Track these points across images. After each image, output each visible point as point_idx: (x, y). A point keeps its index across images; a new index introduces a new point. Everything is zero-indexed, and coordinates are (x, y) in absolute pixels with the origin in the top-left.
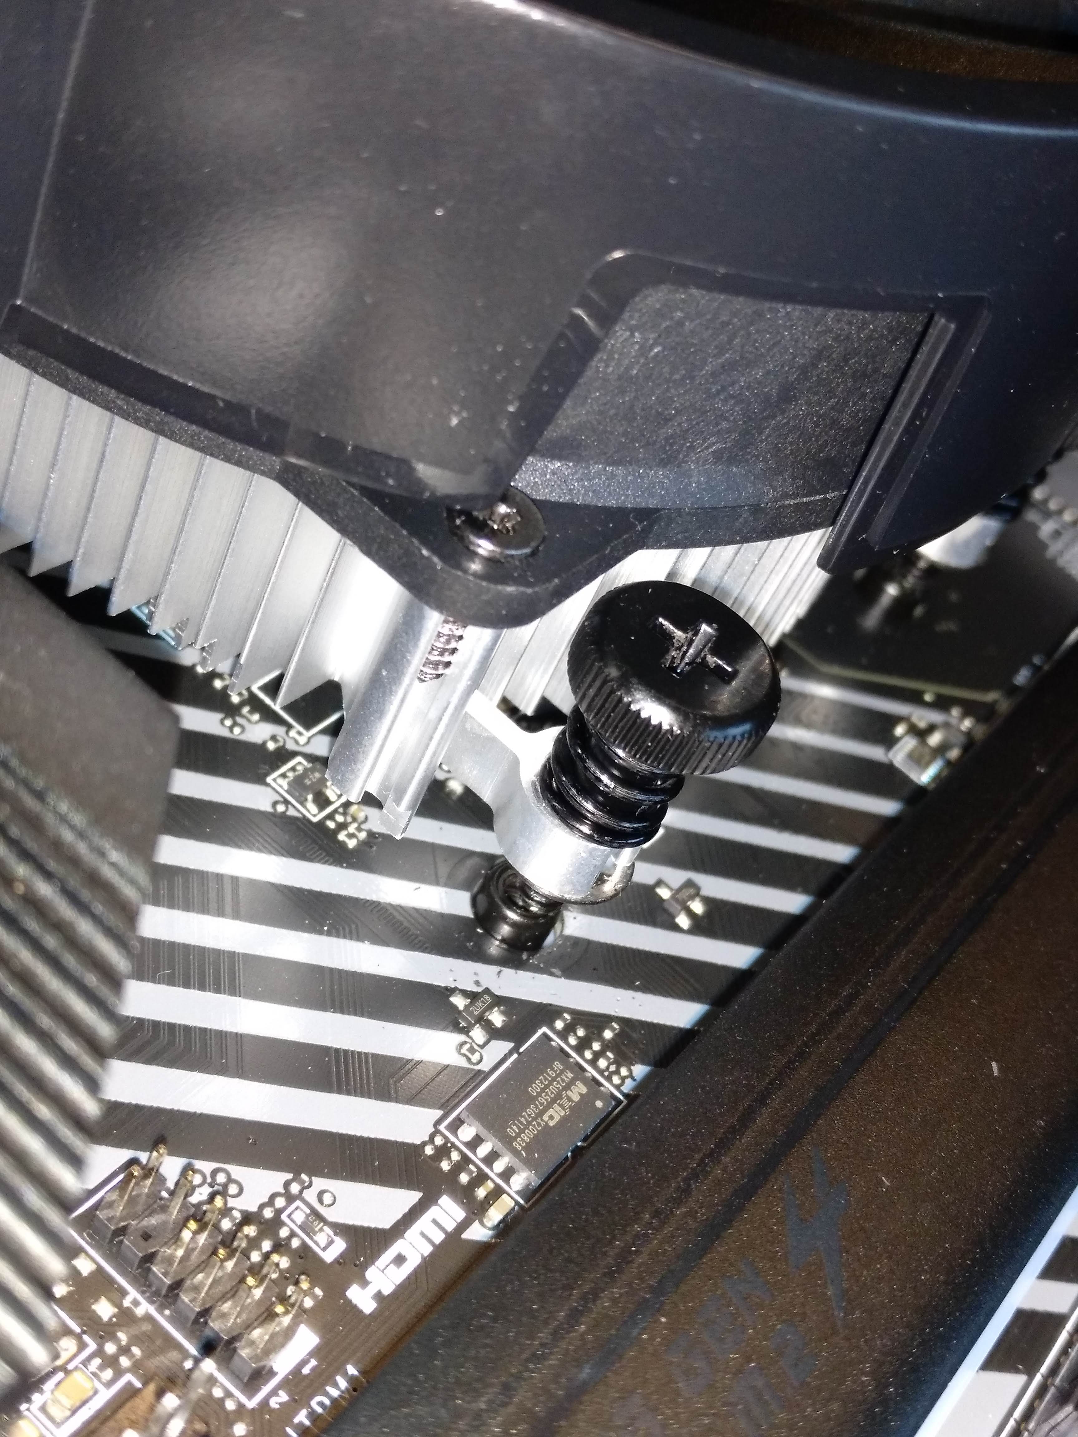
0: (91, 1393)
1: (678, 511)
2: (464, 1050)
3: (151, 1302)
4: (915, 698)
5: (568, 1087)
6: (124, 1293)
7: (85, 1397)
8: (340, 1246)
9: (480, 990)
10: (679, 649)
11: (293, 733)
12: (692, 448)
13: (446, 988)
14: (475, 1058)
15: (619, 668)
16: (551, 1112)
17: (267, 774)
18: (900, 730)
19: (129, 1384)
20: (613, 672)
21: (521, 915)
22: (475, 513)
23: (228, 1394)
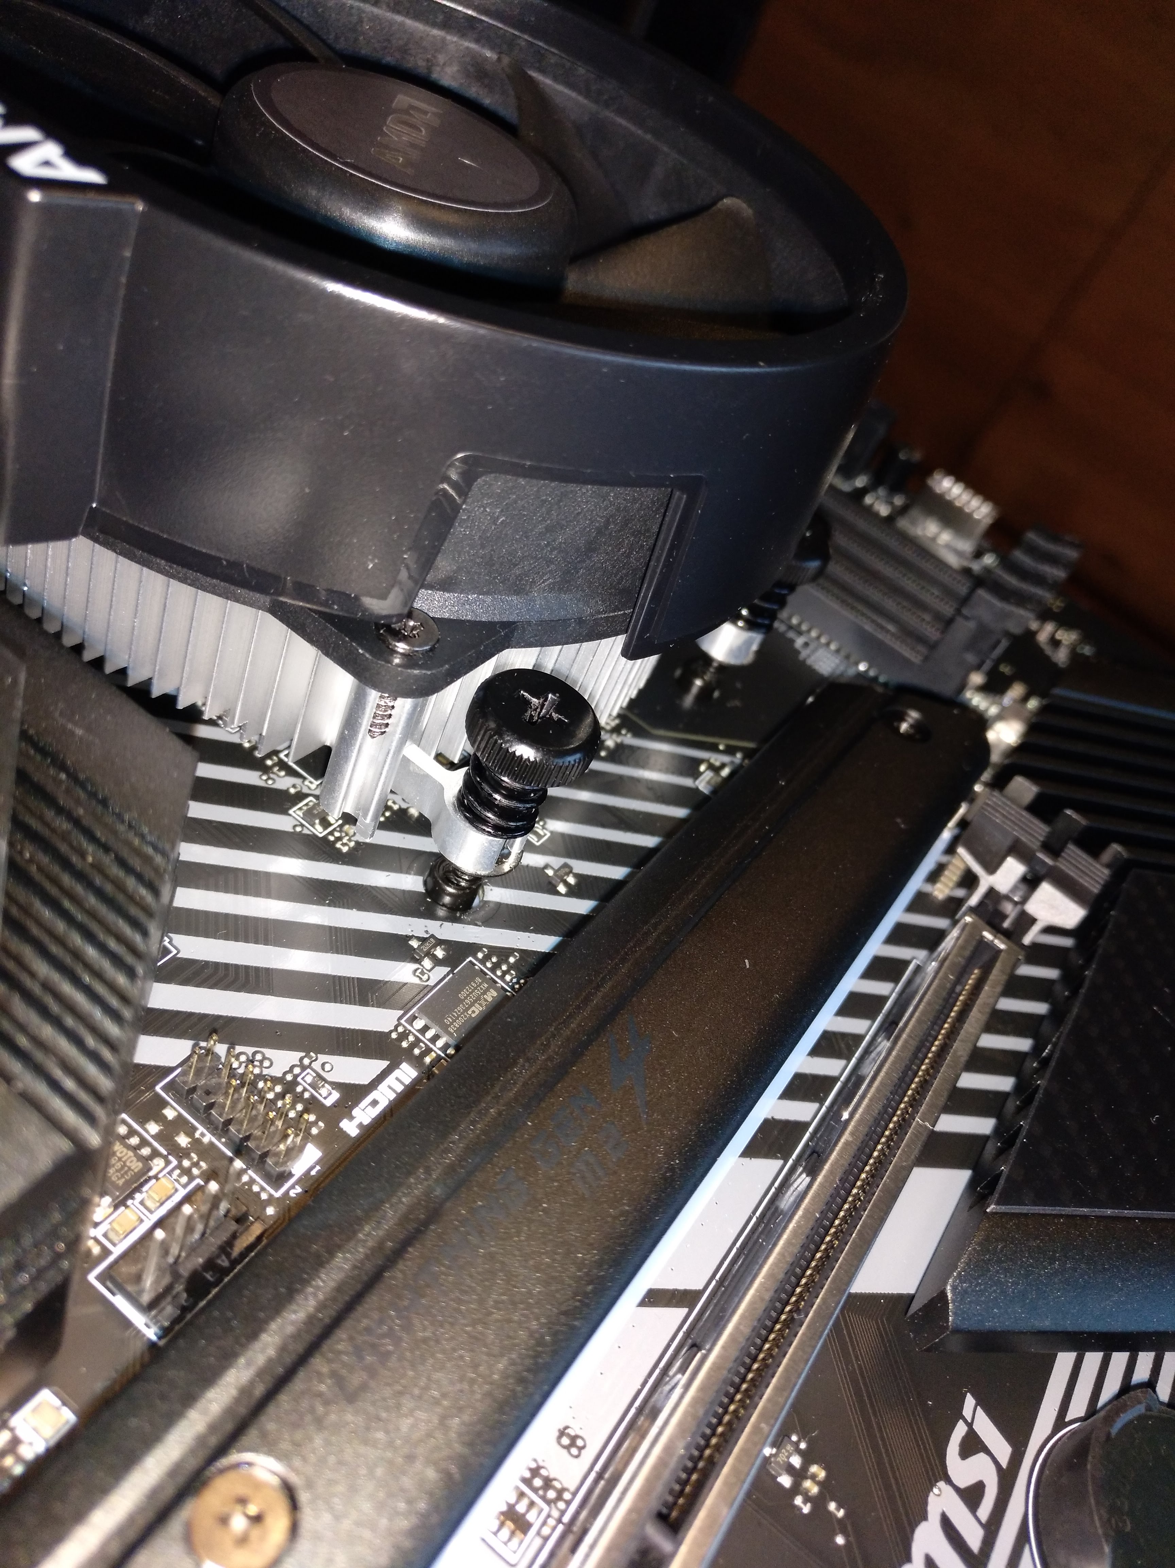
0: (173, 1191)
1: (529, 623)
2: (417, 974)
3: (213, 1135)
4: (714, 748)
5: (485, 993)
6: (195, 1129)
7: (169, 1194)
8: (336, 1095)
9: (428, 936)
10: (535, 710)
11: (307, 783)
12: (534, 582)
13: (406, 936)
14: (425, 977)
15: (495, 722)
16: (473, 1008)
17: (290, 808)
18: (702, 768)
19: (198, 1184)
20: (492, 725)
21: (454, 888)
22: (393, 626)
23: (263, 1189)
